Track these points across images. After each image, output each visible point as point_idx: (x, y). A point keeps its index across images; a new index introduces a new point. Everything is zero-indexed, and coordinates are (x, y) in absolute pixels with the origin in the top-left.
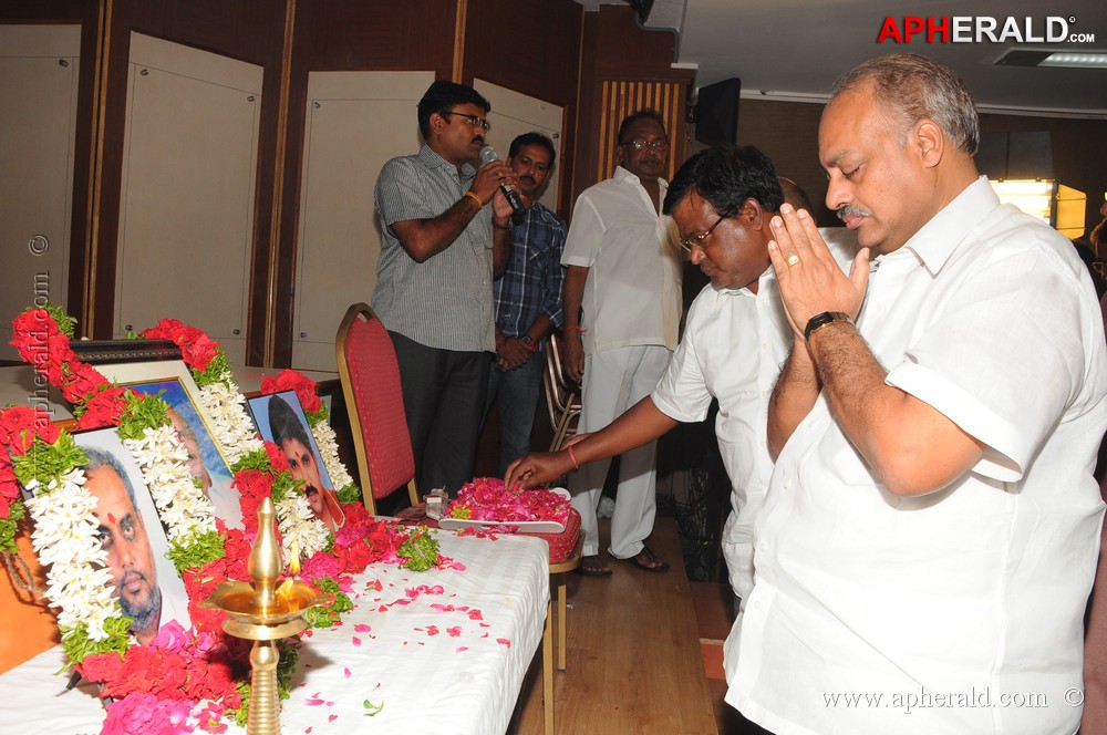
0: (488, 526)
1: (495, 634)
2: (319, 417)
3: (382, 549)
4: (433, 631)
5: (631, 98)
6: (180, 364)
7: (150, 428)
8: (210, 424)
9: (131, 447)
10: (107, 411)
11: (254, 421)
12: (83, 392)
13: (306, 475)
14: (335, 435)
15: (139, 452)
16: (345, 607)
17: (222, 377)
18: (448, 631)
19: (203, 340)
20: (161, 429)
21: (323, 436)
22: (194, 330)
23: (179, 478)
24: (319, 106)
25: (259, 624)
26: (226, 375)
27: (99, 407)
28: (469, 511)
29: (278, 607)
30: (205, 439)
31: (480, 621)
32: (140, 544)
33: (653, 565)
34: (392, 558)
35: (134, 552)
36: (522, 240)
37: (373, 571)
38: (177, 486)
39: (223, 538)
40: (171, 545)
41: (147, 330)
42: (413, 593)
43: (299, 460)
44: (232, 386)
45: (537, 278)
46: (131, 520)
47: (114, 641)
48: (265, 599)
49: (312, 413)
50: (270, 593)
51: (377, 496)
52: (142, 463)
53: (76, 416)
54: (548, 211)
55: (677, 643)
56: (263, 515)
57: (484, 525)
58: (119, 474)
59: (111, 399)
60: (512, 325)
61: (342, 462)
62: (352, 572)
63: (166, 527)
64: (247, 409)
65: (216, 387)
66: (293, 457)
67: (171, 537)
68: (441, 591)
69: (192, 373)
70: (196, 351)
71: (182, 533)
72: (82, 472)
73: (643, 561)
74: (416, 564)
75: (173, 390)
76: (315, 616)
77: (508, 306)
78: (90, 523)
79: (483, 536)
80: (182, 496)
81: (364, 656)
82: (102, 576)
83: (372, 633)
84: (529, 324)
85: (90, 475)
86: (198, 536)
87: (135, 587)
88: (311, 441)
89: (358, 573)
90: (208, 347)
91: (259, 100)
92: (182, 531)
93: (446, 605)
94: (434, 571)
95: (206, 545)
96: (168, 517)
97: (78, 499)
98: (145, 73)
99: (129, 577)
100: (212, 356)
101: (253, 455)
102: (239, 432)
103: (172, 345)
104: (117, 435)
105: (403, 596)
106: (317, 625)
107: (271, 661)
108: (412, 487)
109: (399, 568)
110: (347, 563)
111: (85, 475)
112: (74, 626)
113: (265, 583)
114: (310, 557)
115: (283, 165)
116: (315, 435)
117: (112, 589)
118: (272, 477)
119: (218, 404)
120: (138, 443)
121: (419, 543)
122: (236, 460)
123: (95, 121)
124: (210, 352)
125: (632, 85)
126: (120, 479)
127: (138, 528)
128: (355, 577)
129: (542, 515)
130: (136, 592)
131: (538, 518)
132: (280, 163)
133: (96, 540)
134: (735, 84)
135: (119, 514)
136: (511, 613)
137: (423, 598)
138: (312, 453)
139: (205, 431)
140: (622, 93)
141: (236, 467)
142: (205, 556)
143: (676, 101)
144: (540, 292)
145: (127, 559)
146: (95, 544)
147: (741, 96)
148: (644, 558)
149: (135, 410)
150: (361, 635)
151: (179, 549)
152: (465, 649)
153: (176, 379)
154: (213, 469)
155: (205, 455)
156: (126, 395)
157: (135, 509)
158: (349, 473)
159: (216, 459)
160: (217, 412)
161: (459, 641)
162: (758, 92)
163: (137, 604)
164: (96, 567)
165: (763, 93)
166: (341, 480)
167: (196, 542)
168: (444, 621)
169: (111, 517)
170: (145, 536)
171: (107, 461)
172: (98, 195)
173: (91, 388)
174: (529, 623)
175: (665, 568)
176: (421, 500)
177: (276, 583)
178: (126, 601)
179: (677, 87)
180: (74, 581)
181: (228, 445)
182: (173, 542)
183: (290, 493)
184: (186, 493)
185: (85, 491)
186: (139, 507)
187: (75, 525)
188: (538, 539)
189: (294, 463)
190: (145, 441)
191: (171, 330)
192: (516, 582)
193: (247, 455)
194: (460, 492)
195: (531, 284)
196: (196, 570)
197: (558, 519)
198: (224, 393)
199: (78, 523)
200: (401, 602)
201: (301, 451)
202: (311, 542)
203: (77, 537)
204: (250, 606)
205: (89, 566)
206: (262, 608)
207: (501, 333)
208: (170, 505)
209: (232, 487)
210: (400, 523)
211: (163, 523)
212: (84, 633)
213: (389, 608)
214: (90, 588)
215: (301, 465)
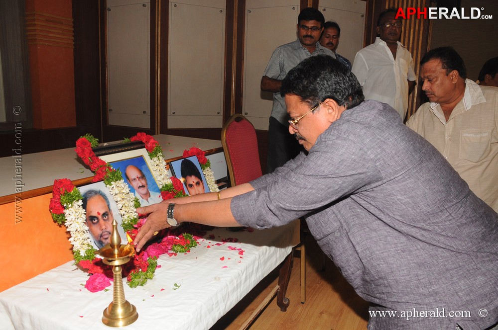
1: (243, 262)
6: (144, 149)
7: (114, 182)
9: (108, 188)
10: (102, 174)
12: (96, 168)
13: (197, 190)
14: (213, 173)
15: (111, 190)
16: (194, 245)
17: (158, 155)
19: (151, 141)
21: (208, 173)
24: (250, 12)
25: (115, 260)
29: (120, 255)
31: (241, 255)
32: (110, 222)
38: (124, 202)
42: (224, 241)
43: (194, 184)
44: (161, 159)
46: (107, 214)
47: (88, 257)
48: (116, 251)
49: (204, 164)
50: (118, 249)
58: (104, 198)
64: (169, 166)
65: (156, 159)
66: (191, 183)
68: (236, 241)
69: (149, 153)
70: (149, 145)
75: (139, 162)
86: (130, 220)
87: (106, 237)
90: (153, 144)
91: (224, 12)
93: (234, 247)
98: (175, 6)
99: (104, 233)
101: (167, 185)
102: (162, 177)
103: (141, 143)
104: (104, 184)
106: (180, 252)
107: (119, 271)
112: (77, 251)
113: (116, 246)
116: (204, 173)
118: (175, 194)
119: (156, 165)
122: (161, 187)
124: (154, 146)
127: (110, 216)
130: (106, 239)
135: (102, 212)
138: (201, 181)
141: (161, 189)
145: (104, 227)
151: (124, 223)
152: (226, 267)
153: (142, 156)
154: (152, 190)
157: (110, 210)
160: (156, 168)
167: (129, 222)
169: (99, 213)
170: (113, 219)
171: (99, 193)
178: (102, 242)
181: (159, 181)
182: (123, 221)
186: (111, 208)
189: (191, 186)
190: (112, 186)
191: (141, 137)
193: (165, 185)
198: (158, 162)
200: (218, 244)
201: (196, 180)
204: (112, 254)
205: (82, 232)
206: (115, 255)
209: (160, 197)
212: (79, 254)
213: (212, 247)
214: (81, 239)
215: (195, 186)
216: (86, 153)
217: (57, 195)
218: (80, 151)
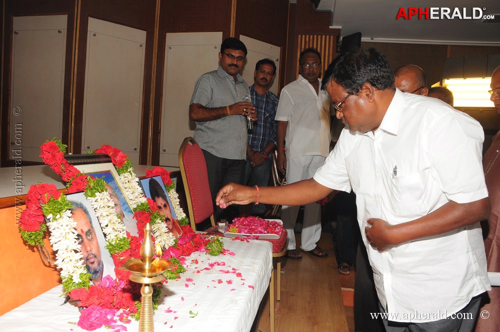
0: (246, 236)
1: (247, 283)
2: (171, 188)
3: (198, 246)
4: (220, 282)
5: (311, 42)
6: (111, 165)
7: (98, 193)
8: (124, 191)
9: (90, 201)
10: (80, 185)
11: (143, 189)
12: (70, 177)
13: (165, 213)
14: (178, 195)
15: (94, 203)
16: (182, 271)
17: (129, 170)
18: (227, 282)
19: (120, 154)
20: (103, 193)
21: (173, 196)
22: (117, 150)
23: (111, 214)
24: (171, 48)
25: (144, 277)
26: (131, 169)
27: (77, 184)
28: (237, 229)
29: (153, 270)
30: (122, 197)
31: (241, 278)
32: (94, 242)
33: (321, 254)
34: (203, 250)
35: (92, 246)
36: (261, 108)
37: (194, 255)
38: (110, 218)
39: (129, 240)
40: (107, 243)
41: (97, 150)
42: (212, 265)
43: (162, 206)
44: (133, 174)
45: (268, 125)
46: (90, 232)
47: (83, 283)
48: (147, 266)
49: (168, 185)
50: (149, 264)
51: (196, 223)
52: (95, 208)
53: (67, 187)
54: (274, 95)
55: (331, 289)
56: (146, 231)
57: (244, 236)
58: (85, 212)
59: (82, 180)
60: (257, 146)
61: (181, 207)
62: (185, 256)
63: (105, 235)
64: (140, 184)
65: (126, 174)
66: (160, 205)
67: (107, 240)
68: (224, 264)
69: (116, 168)
70: (118, 159)
71: (112, 238)
72: (70, 211)
73: (316, 252)
74: (213, 252)
75: (108, 176)
76: (169, 274)
77: (255, 138)
78: (74, 233)
79: (243, 240)
80: (112, 222)
81: (190, 292)
82: (79, 256)
83: (194, 282)
84: (264, 146)
85: (73, 212)
86: (119, 239)
87: (92, 260)
88: (167, 198)
89: (188, 256)
90: (123, 157)
91: (144, 46)
92: (112, 237)
93: (226, 271)
94: (221, 255)
95: (122, 243)
96: (105, 231)
97: (68, 223)
98: (95, 35)
99: (90, 256)
100: (125, 161)
101: (142, 204)
102: (136, 194)
103: (107, 156)
104: (84, 196)
105: (207, 266)
106: (170, 278)
107: (149, 293)
108: (212, 218)
109: (206, 254)
110: (183, 251)
111: (71, 213)
112: (67, 276)
113: (147, 259)
114: (167, 249)
115: (155, 75)
116: (169, 196)
117: (83, 261)
118: (151, 214)
119: (127, 182)
120: (93, 199)
121: (215, 243)
122: (135, 206)
123: (73, 57)
124: (123, 159)
125: (311, 37)
126: (85, 215)
127: (93, 235)
128: (187, 258)
129: (270, 231)
130: (93, 263)
131: (268, 232)
132: (154, 74)
133: (76, 240)
134: (358, 35)
135: (86, 230)
136: (255, 274)
137: (216, 267)
138: (168, 203)
139: (121, 194)
140: (307, 40)
141: (135, 209)
142: (122, 248)
143: (331, 44)
144: (270, 132)
145: (89, 249)
146: (75, 242)
147: (362, 41)
148: (316, 251)
149: (92, 185)
150: (189, 283)
151: (110, 244)
152: (234, 290)
154: (125, 210)
155: (122, 204)
156: (88, 178)
157: (92, 227)
158: (184, 212)
159: (126, 206)
160: (127, 185)
161: (231, 286)
162: (370, 39)
163: (93, 268)
164: (76, 252)
165: (372, 39)
166: (181, 215)
167: (118, 242)
168: (225, 277)
169: (82, 231)
170: (96, 239)
172: (75, 89)
173: (73, 175)
174: (263, 279)
175: (326, 256)
176: (216, 224)
177: (152, 259)
178: (89, 267)
179: (332, 37)
180: (67, 257)
181: (131, 200)
182: (108, 242)
183: (158, 221)
184: (114, 221)
185: (72, 220)
187: (67, 234)
188: (267, 242)
189: (160, 208)
190: (96, 198)
191: (107, 150)
192: (257, 261)
193: (140, 204)
194: (233, 221)
195: (266, 128)
196: (118, 254)
197: (277, 233)
198: (130, 177)
199: (69, 233)
200: (206, 269)
201: (163, 203)
202: (167, 242)
203: (68, 239)
204: (141, 269)
205: (73, 251)
206: (146, 270)
207: (252, 150)
208: (107, 226)
209: (133, 218)
210: (206, 234)
211: (104, 233)
212: (71, 279)
213: (201, 271)
214: (74, 260)
215: (163, 208)
216: (57, 159)
217: (34, 205)
218: (50, 156)
